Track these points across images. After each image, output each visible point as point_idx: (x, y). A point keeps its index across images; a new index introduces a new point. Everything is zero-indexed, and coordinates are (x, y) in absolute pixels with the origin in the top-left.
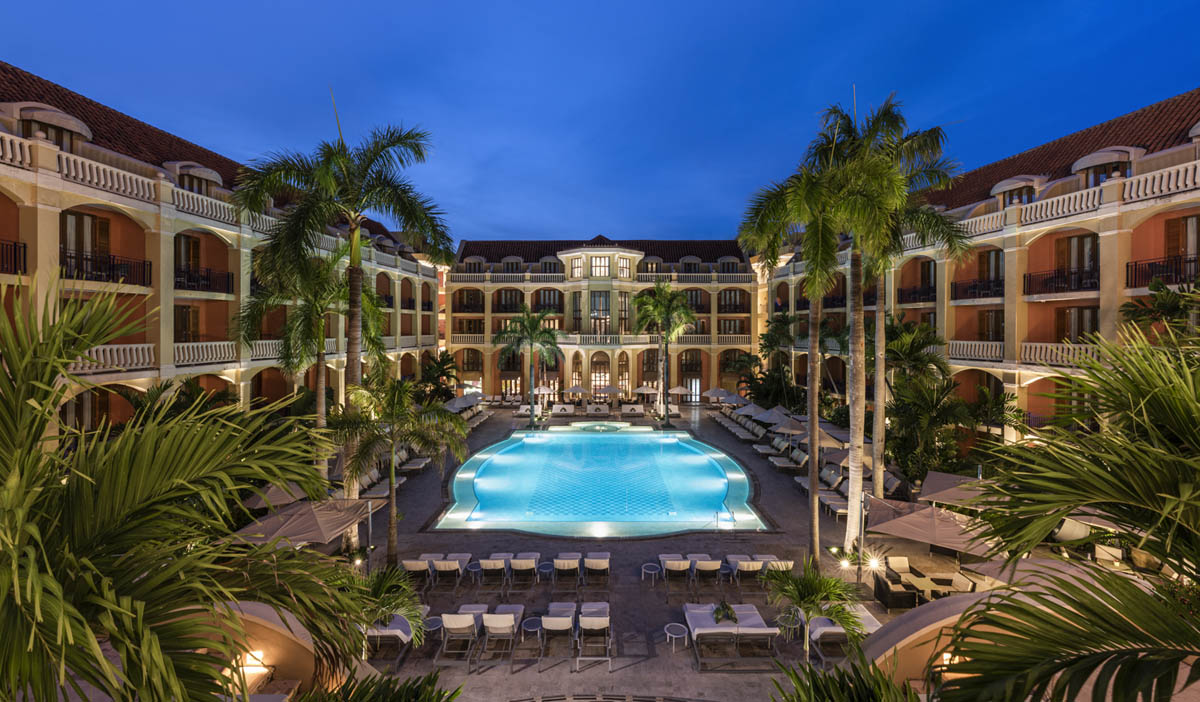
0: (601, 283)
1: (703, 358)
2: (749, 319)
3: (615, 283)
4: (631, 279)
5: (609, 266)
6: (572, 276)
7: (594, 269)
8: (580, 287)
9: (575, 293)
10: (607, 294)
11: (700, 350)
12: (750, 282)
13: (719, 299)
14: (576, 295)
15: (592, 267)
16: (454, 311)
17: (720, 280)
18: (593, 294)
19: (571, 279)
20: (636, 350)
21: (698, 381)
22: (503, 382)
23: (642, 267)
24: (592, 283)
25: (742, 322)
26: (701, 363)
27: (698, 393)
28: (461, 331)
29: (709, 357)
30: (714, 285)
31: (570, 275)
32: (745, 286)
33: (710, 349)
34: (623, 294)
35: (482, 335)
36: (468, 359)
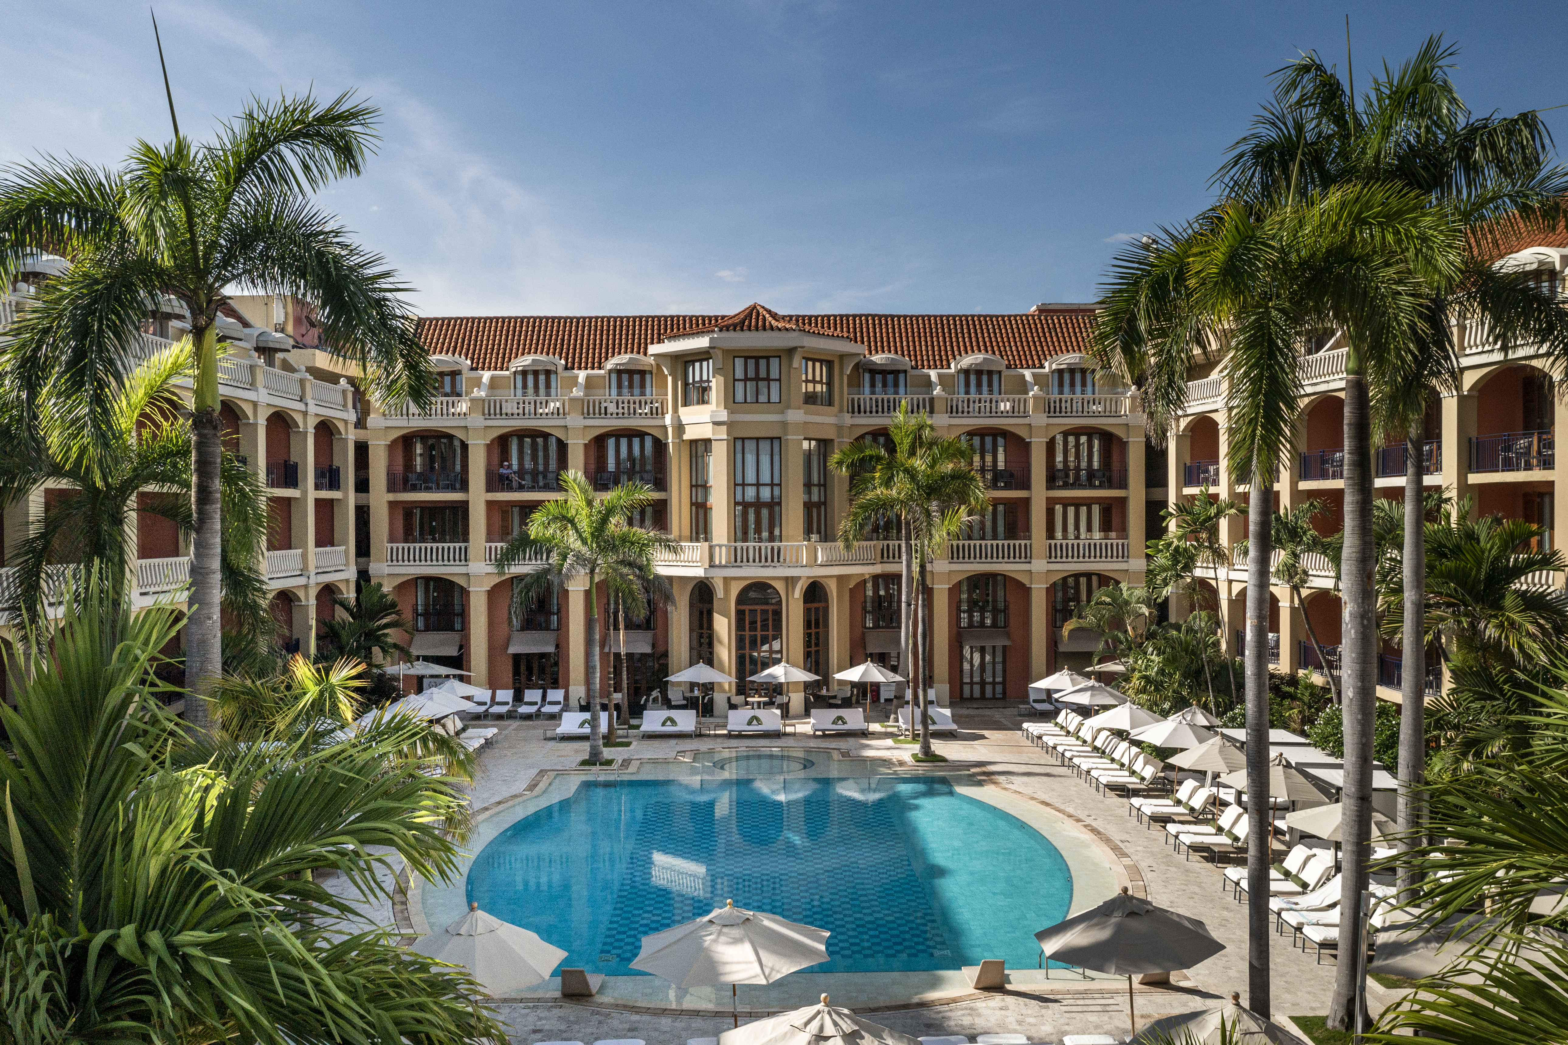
0: (758, 418)
1: (1012, 593)
2: (1123, 503)
3: (795, 416)
4: (834, 409)
5: (779, 380)
7: (740, 385)
9: (694, 443)
11: (1003, 575)
13: (1051, 454)
14: (698, 448)
15: (735, 380)
17: (1053, 410)
18: (739, 445)
20: (847, 577)
24: (736, 417)
26: (1006, 610)
28: (412, 535)
29: (1026, 591)
30: (1039, 419)
31: (680, 401)
32: (1113, 424)
33: (1029, 574)
34: (815, 444)
35: (463, 545)
36: (426, 605)
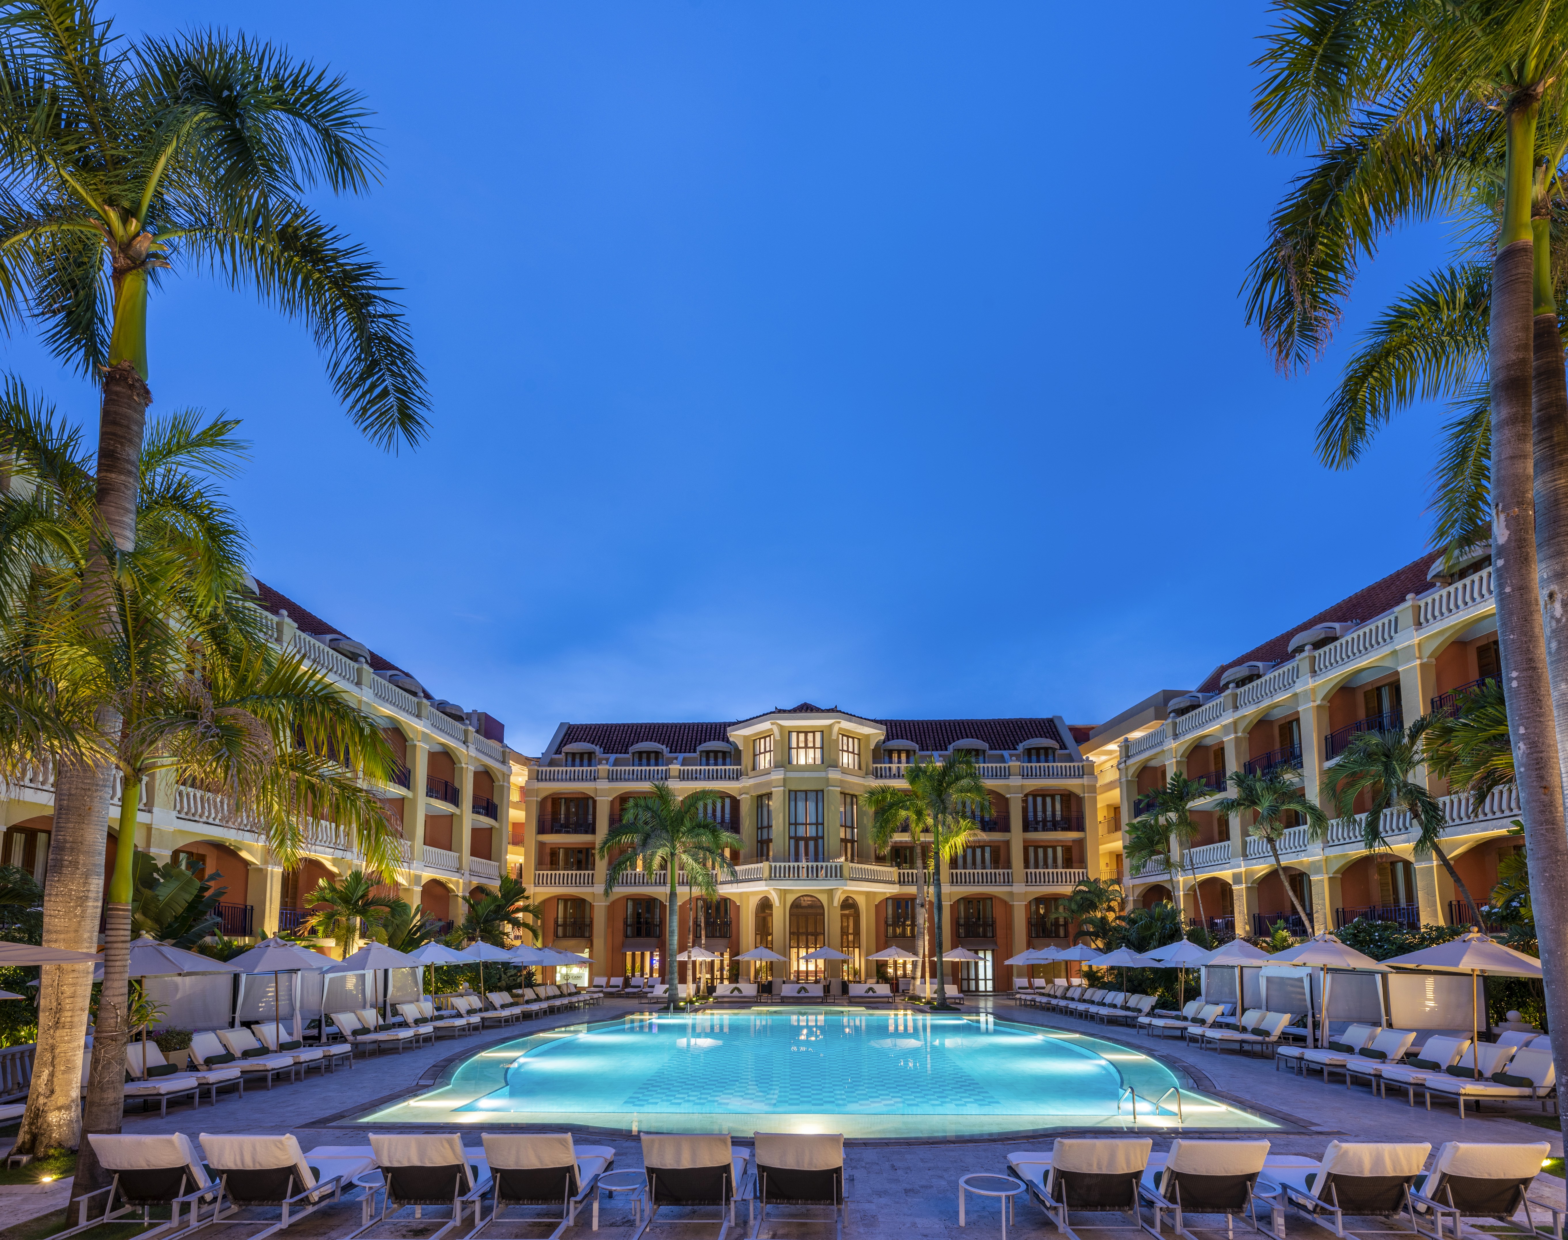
0: (807, 775)
1: (999, 913)
2: (1081, 843)
3: (834, 775)
4: (863, 773)
5: (822, 748)
6: (754, 769)
7: (794, 752)
8: (769, 784)
9: (760, 797)
10: (819, 795)
11: (990, 898)
12: (1080, 776)
13: (1025, 810)
14: (761, 800)
15: (790, 748)
16: (541, 830)
17: (1025, 775)
18: (793, 796)
19: (751, 774)
20: (874, 893)
21: (989, 956)
22: (629, 953)
23: (882, 753)
24: (791, 775)
25: (1067, 850)
26: (993, 924)
27: (990, 975)
28: (554, 864)
29: (1008, 908)
30: (1015, 781)
31: (750, 767)
32: (1072, 784)
33: (1011, 894)
34: (849, 797)
35: (591, 872)
36: (565, 918)
